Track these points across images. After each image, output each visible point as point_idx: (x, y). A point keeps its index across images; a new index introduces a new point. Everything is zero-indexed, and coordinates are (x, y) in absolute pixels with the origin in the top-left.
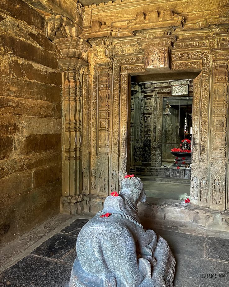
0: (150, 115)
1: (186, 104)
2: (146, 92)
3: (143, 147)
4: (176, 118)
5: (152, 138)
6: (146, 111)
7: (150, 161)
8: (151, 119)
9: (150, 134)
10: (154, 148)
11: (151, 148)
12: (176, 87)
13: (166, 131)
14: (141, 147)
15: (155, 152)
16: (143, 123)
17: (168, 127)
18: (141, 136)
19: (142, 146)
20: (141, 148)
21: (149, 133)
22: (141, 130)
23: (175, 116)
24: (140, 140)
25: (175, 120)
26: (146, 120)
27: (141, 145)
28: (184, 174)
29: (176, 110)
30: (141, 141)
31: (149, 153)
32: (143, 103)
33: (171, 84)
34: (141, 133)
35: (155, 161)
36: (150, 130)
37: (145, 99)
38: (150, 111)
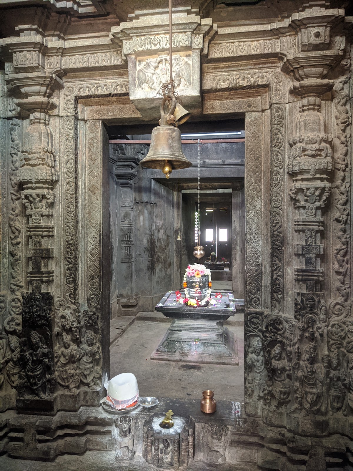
0: (46, 191)
1: (196, 177)
2: (23, 90)
3: (20, 328)
4: (176, 211)
5: (58, 286)
6: (24, 174)
7: (52, 391)
8: (51, 205)
9: (49, 273)
10: (69, 331)
11: (56, 329)
12: (148, 65)
13: (152, 242)
14: (13, 326)
15: (74, 347)
16: (20, 223)
17: (156, 231)
18: (13, 278)
19: (18, 325)
20: (14, 333)
21: (46, 266)
22: (12, 254)
23: (173, 207)
24: (10, 298)
25: (173, 214)
26: (28, 211)
27: (13, 320)
28: (191, 451)
29: (175, 193)
30: (13, 300)
31: (45, 355)
32: (16, 138)
33: (128, 46)
34: (13, 265)
35: (72, 386)
36: (47, 255)
37: (26, 122)
38: (43, 173)
